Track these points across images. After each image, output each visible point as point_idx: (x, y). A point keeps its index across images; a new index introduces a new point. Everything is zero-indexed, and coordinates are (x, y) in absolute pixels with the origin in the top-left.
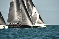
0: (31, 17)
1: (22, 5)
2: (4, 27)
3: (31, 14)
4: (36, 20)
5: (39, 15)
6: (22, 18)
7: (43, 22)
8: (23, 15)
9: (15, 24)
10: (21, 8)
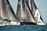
1: (27, 6)
2: (17, 23)
3: (34, 15)
4: (38, 20)
5: (40, 16)
7: (43, 22)
10: (26, 8)
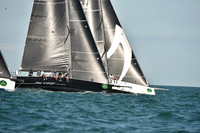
0: (103, 59)
2: (4, 83)
3: (106, 50)
6: (73, 55)
7: (144, 79)
8: (76, 46)
9: (48, 74)
10: (68, 21)
